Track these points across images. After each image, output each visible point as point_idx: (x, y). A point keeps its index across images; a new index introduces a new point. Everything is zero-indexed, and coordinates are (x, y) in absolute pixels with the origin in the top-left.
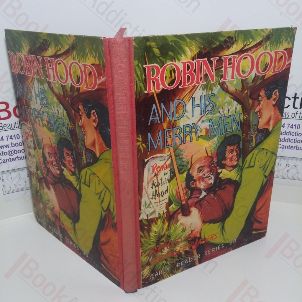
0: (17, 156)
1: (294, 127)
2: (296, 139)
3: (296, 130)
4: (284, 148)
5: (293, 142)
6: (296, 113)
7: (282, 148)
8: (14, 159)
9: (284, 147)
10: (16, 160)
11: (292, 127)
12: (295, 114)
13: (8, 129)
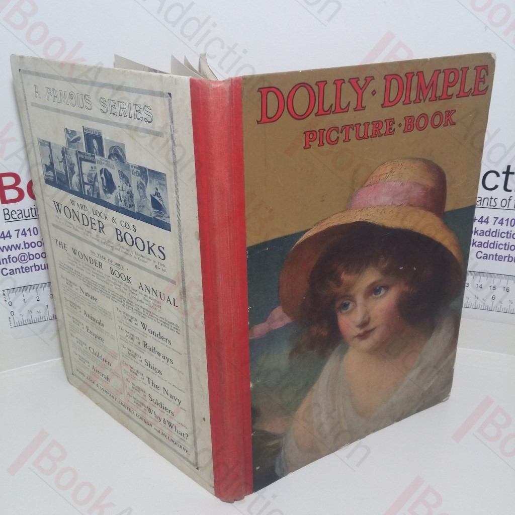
0: (34, 264)
1: (505, 222)
2: (507, 244)
3: (509, 228)
4: (486, 259)
5: (502, 248)
6: (510, 200)
7: (483, 258)
8: (29, 269)
9: (487, 256)
10: (32, 271)
11: (501, 222)
12: (508, 201)
13: (18, 219)
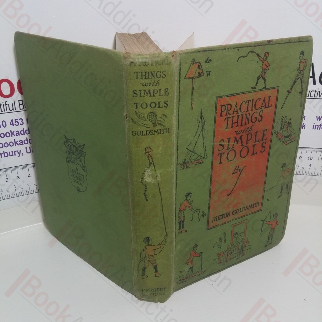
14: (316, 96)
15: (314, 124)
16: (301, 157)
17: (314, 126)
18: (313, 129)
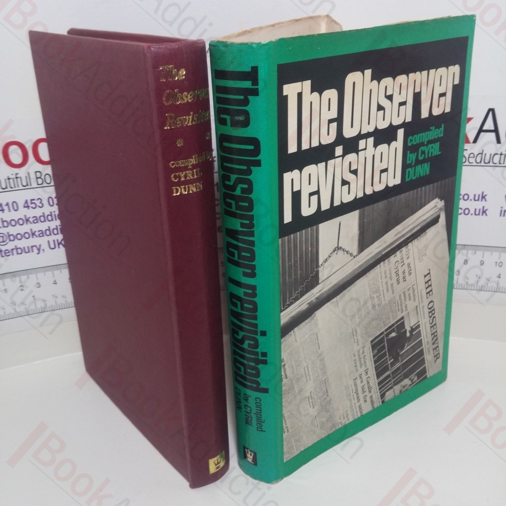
14: (502, 162)
15: (502, 208)
16: (482, 262)
17: (501, 211)
18: (501, 216)
